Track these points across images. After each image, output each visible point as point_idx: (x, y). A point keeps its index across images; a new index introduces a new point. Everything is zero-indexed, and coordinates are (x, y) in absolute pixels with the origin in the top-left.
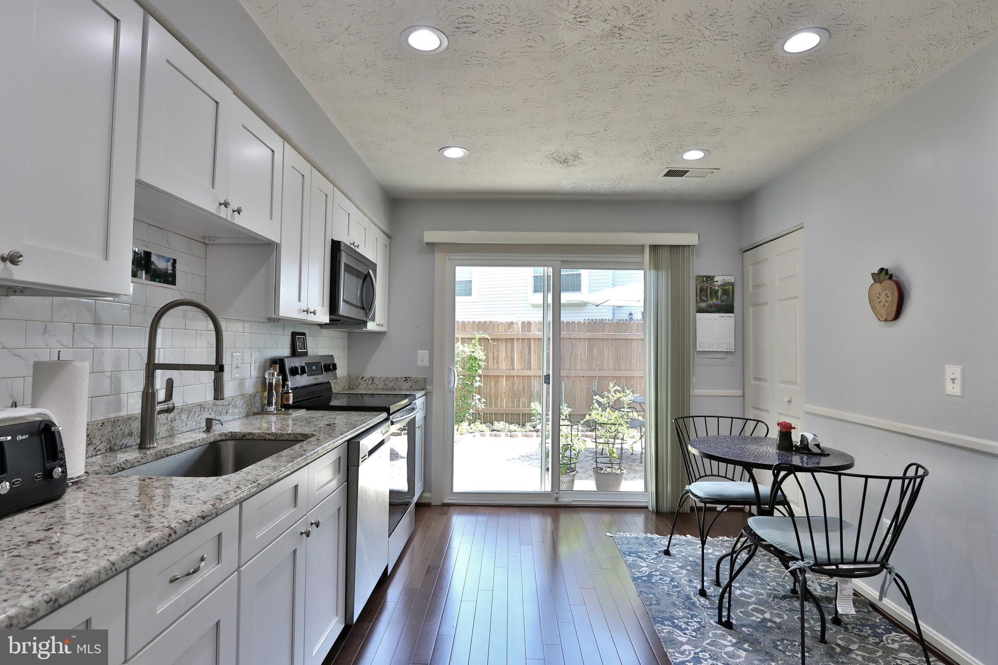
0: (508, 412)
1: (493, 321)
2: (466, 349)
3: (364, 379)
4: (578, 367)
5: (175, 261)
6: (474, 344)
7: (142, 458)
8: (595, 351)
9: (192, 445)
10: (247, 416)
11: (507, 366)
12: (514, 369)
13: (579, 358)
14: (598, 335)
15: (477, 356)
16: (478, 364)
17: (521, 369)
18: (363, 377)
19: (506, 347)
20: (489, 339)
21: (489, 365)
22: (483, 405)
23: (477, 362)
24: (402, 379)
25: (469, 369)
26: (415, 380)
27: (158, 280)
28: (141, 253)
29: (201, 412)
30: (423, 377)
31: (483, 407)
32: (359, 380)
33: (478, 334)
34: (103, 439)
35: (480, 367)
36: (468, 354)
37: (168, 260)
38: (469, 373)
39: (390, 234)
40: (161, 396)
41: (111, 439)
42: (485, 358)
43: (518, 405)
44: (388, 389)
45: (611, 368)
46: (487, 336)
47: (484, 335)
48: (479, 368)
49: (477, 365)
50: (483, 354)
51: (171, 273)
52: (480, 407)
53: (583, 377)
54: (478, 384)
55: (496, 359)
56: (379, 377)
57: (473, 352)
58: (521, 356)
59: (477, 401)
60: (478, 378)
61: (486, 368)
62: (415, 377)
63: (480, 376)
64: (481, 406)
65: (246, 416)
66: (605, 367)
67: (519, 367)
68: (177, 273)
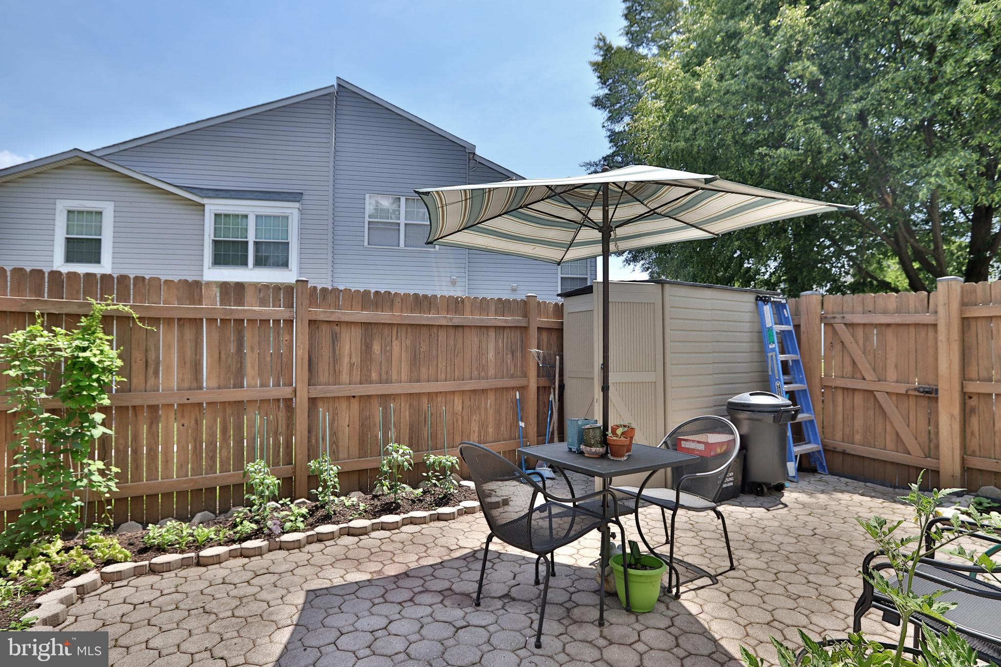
0: (184, 487)
1: (147, 277)
2: (61, 342)
4: (345, 377)
6: (85, 330)
8: (376, 347)
11: (183, 380)
12: (201, 388)
13: (346, 360)
14: (384, 316)
15: (94, 360)
16: (98, 380)
17: (219, 388)
19: (181, 339)
20: (134, 316)
21: (135, 381)
22: (112, 484)
23: (95, 376)
25: (70, 395)
31: (115, 489)
35: (104, 388)
36: (67, 354)
38: (70, 404)
42: (119, 363)
43: (212, 468)
45: (404, 377)
46: (127, 311)
47: (121, 307)
48: (102, 392)
49: (95, 384)
50: (114, 353)
52: (106, 490)
53: (354, 397)
54: (98, 432)
55: (151, 366)
57: (84, 349)
58: (219, 359)
59: (96, 478)
60: (98, 417)
61: (124, 389)
63: (103, 409)
64: (107, 486)
66: (394, 377)
67: (214, 383)
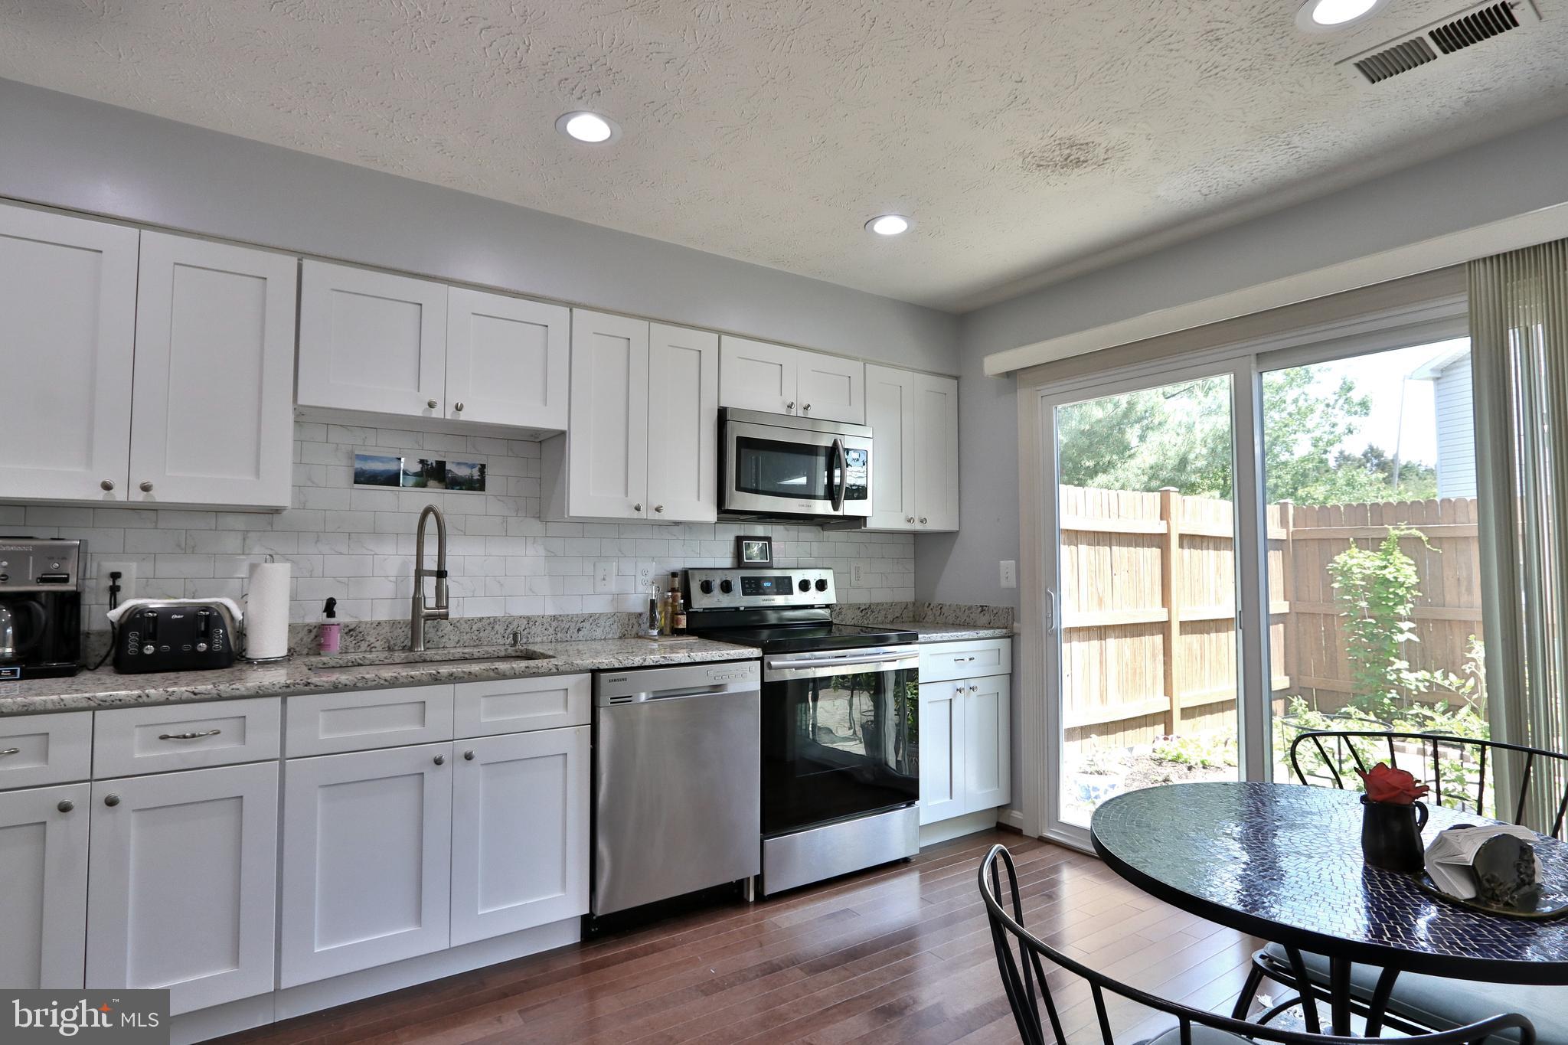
2: (1368, 562)
3: (931, 606)
5: (483, 467)
6: (1385, 551)
7: (386, 658)
9: (467, 656)
10: (623, 637)
16: (1396, 593)
18: (930, 604)
20: (1424, 538)
22: (1420, 684)
23: (1393, 590)
24: (978, 608)
25: (1375, 604)
26: (995, 612)
27: (458, 488)
28: (432, 463)
29: (530, 626)
30: (1006, 606)
32: (926, 608)
33: (1394, 529)
34: (380, 638)
35: (1401, 600)
36: (1371, 572)
37: (472, 466)
39: (954, 373)
40: (431, 602)
41: (390, 638)
42: (1416, 580)
44: (960, 625)
46: (1418, 533)
47: (1413, 531)
48: (1399, 603)
49: (1393, 596)
50: (1411, 571)
51: (478, 479)
54: (1404, 638)
56: (948, 604)
57: (1383, 568)
60: (1403, 625)
62: (995, 605)
65: (620, 638)
68: (487, 478)
